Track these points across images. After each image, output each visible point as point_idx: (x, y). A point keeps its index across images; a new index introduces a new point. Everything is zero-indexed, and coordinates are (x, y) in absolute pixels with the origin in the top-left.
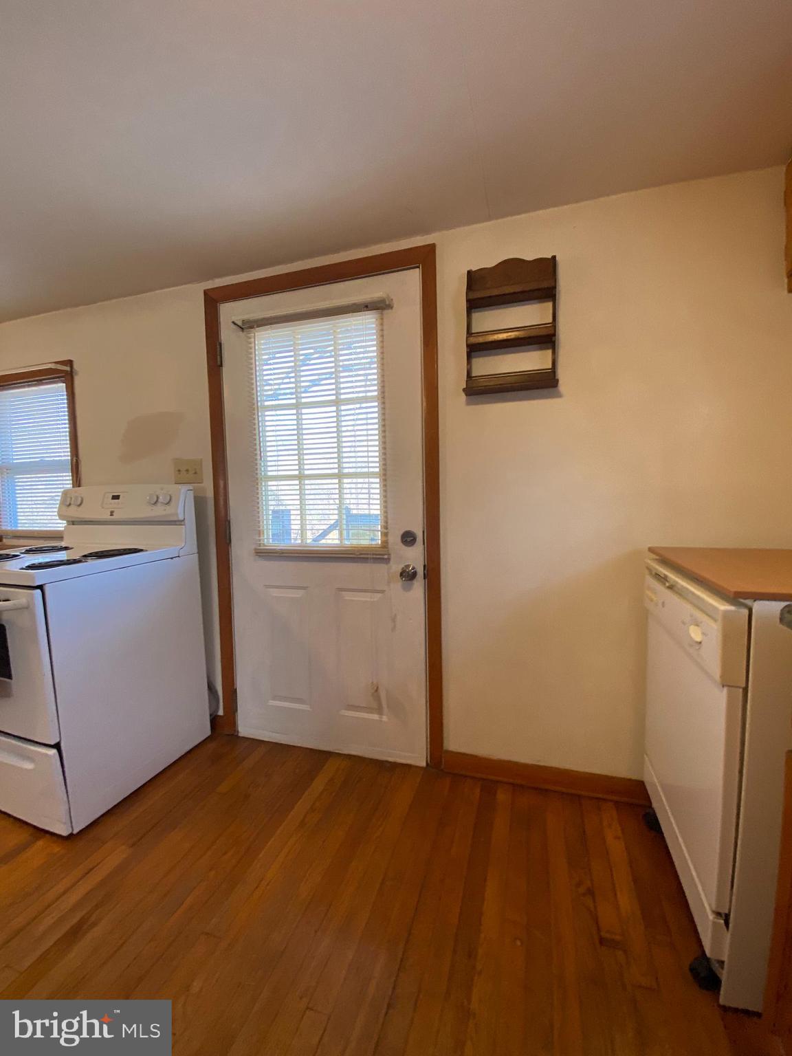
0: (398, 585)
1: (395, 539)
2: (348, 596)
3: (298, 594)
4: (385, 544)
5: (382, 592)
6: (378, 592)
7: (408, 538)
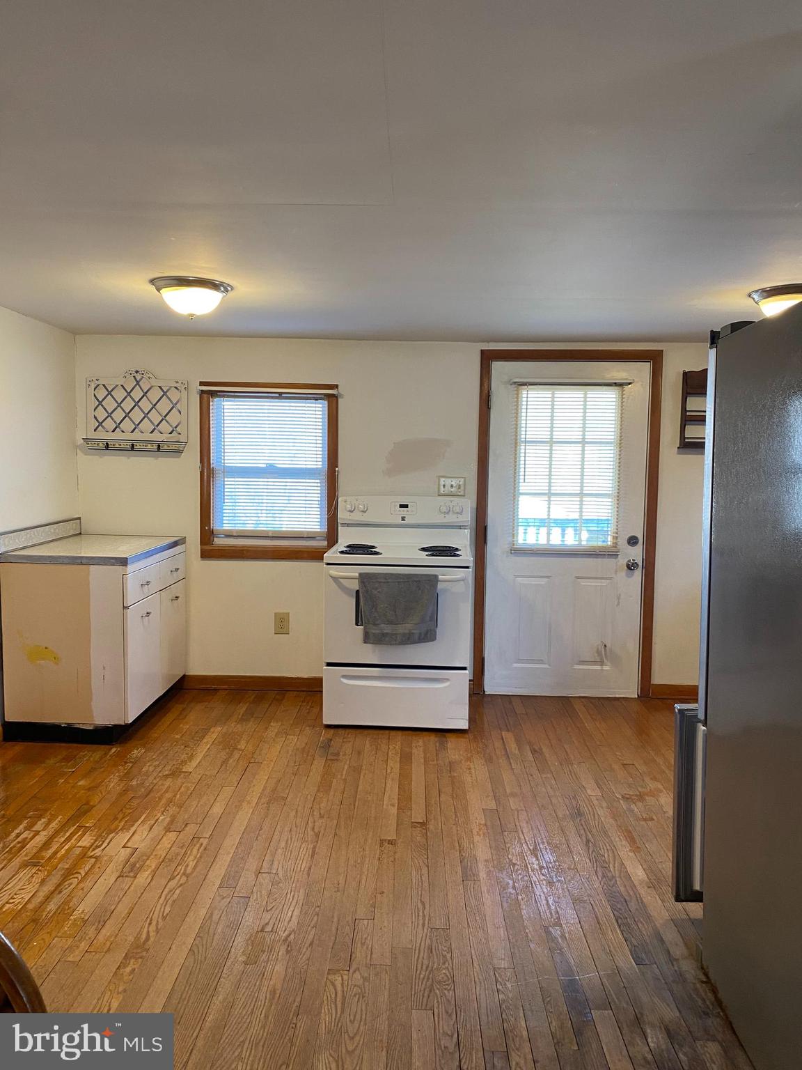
0: (623, 573)
1: (623, 542)
2: (584, 583)
3: (543, 581)
4: (615, 545)
5: (611, 578)
6: (607, 578)
7: (632, 541)
